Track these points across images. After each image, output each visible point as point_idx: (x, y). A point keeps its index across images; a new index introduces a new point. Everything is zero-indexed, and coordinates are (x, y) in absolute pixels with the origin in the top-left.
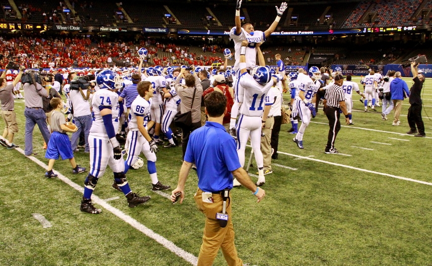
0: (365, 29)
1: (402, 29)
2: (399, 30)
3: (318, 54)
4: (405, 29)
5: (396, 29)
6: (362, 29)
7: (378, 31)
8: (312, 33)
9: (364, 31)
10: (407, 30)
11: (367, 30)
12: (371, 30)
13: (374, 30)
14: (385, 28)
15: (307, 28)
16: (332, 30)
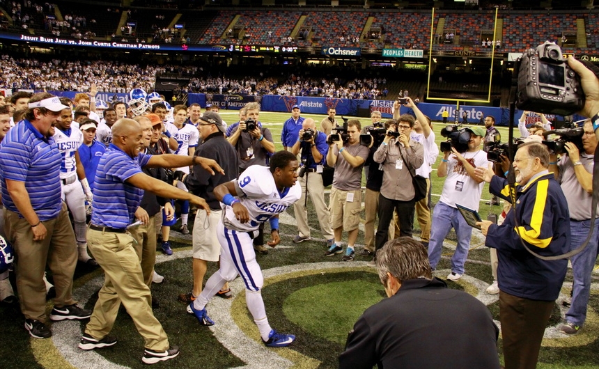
0: (232, 46)
1: (280, 49)
2: (276, 51)
3: (168, 78)
4: (284, 49)
5: (272, 49)
6: (228, 47)
7: (249, 50)
8: (159, 47)
9: (231, 50)
10: (286, 51)
11: (234, 48)
12: (239, 48)
13: (243, 49)
14: (258, 47)
15: (150, 40)
16: (186, 45)
